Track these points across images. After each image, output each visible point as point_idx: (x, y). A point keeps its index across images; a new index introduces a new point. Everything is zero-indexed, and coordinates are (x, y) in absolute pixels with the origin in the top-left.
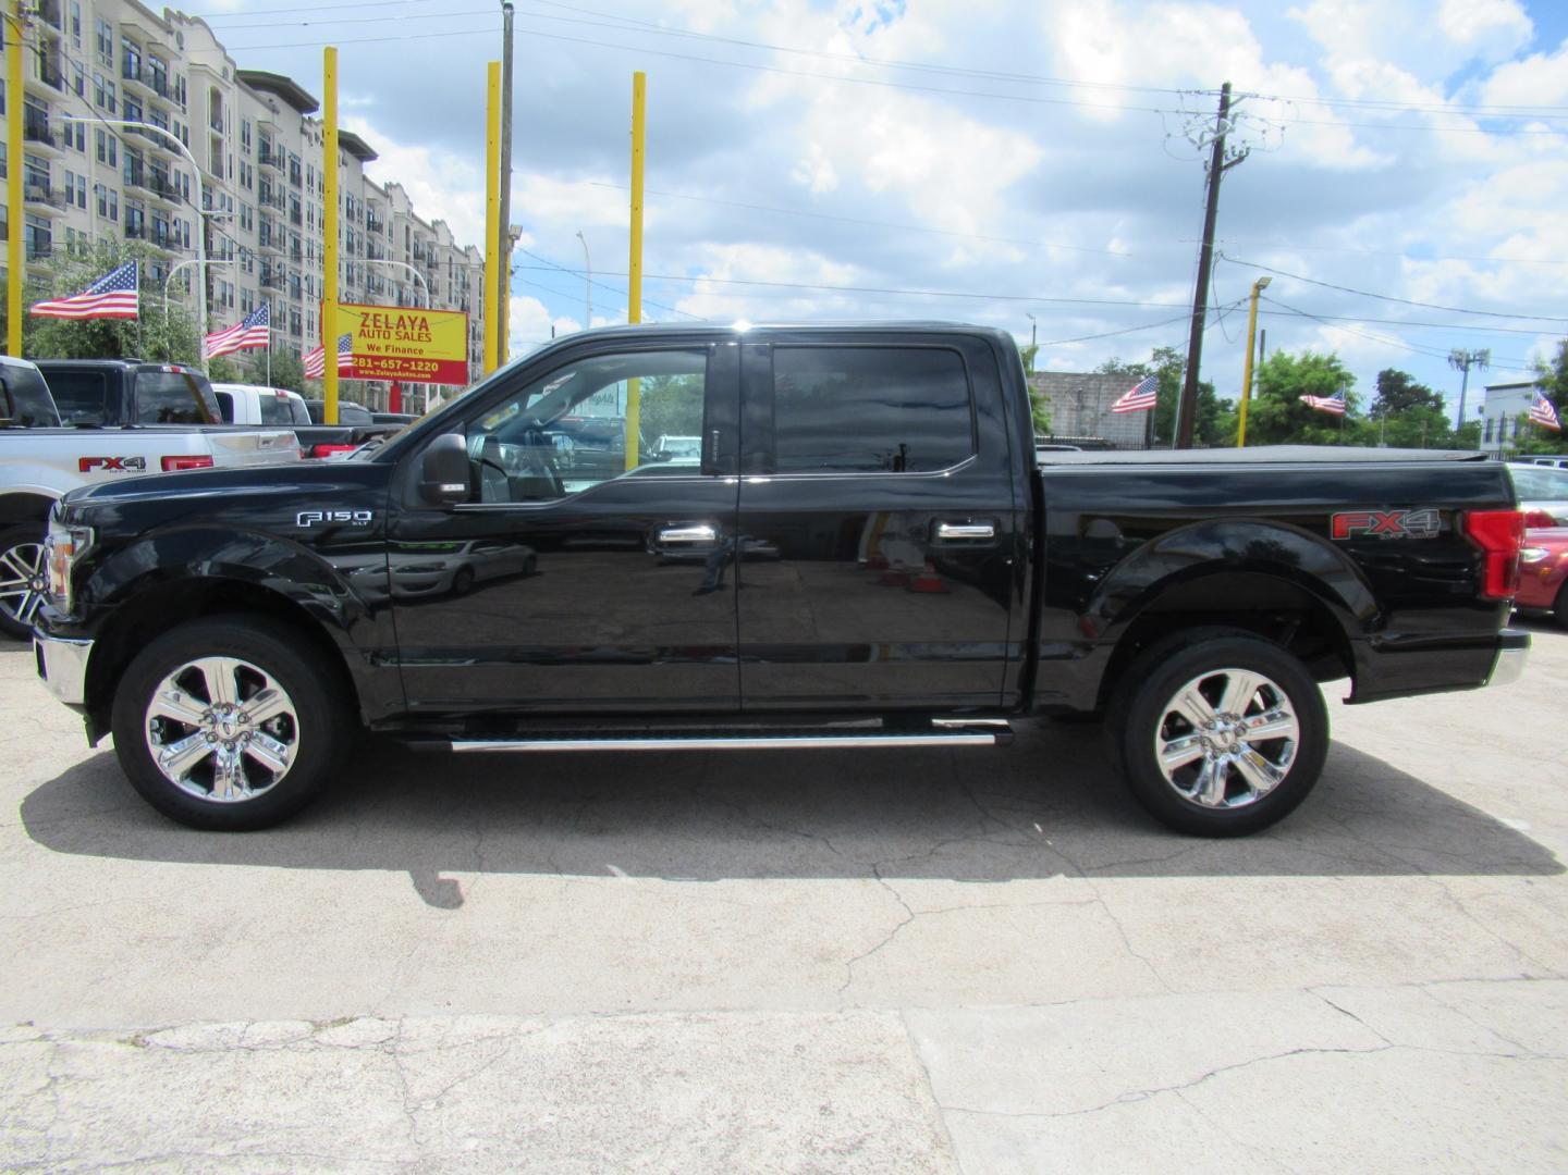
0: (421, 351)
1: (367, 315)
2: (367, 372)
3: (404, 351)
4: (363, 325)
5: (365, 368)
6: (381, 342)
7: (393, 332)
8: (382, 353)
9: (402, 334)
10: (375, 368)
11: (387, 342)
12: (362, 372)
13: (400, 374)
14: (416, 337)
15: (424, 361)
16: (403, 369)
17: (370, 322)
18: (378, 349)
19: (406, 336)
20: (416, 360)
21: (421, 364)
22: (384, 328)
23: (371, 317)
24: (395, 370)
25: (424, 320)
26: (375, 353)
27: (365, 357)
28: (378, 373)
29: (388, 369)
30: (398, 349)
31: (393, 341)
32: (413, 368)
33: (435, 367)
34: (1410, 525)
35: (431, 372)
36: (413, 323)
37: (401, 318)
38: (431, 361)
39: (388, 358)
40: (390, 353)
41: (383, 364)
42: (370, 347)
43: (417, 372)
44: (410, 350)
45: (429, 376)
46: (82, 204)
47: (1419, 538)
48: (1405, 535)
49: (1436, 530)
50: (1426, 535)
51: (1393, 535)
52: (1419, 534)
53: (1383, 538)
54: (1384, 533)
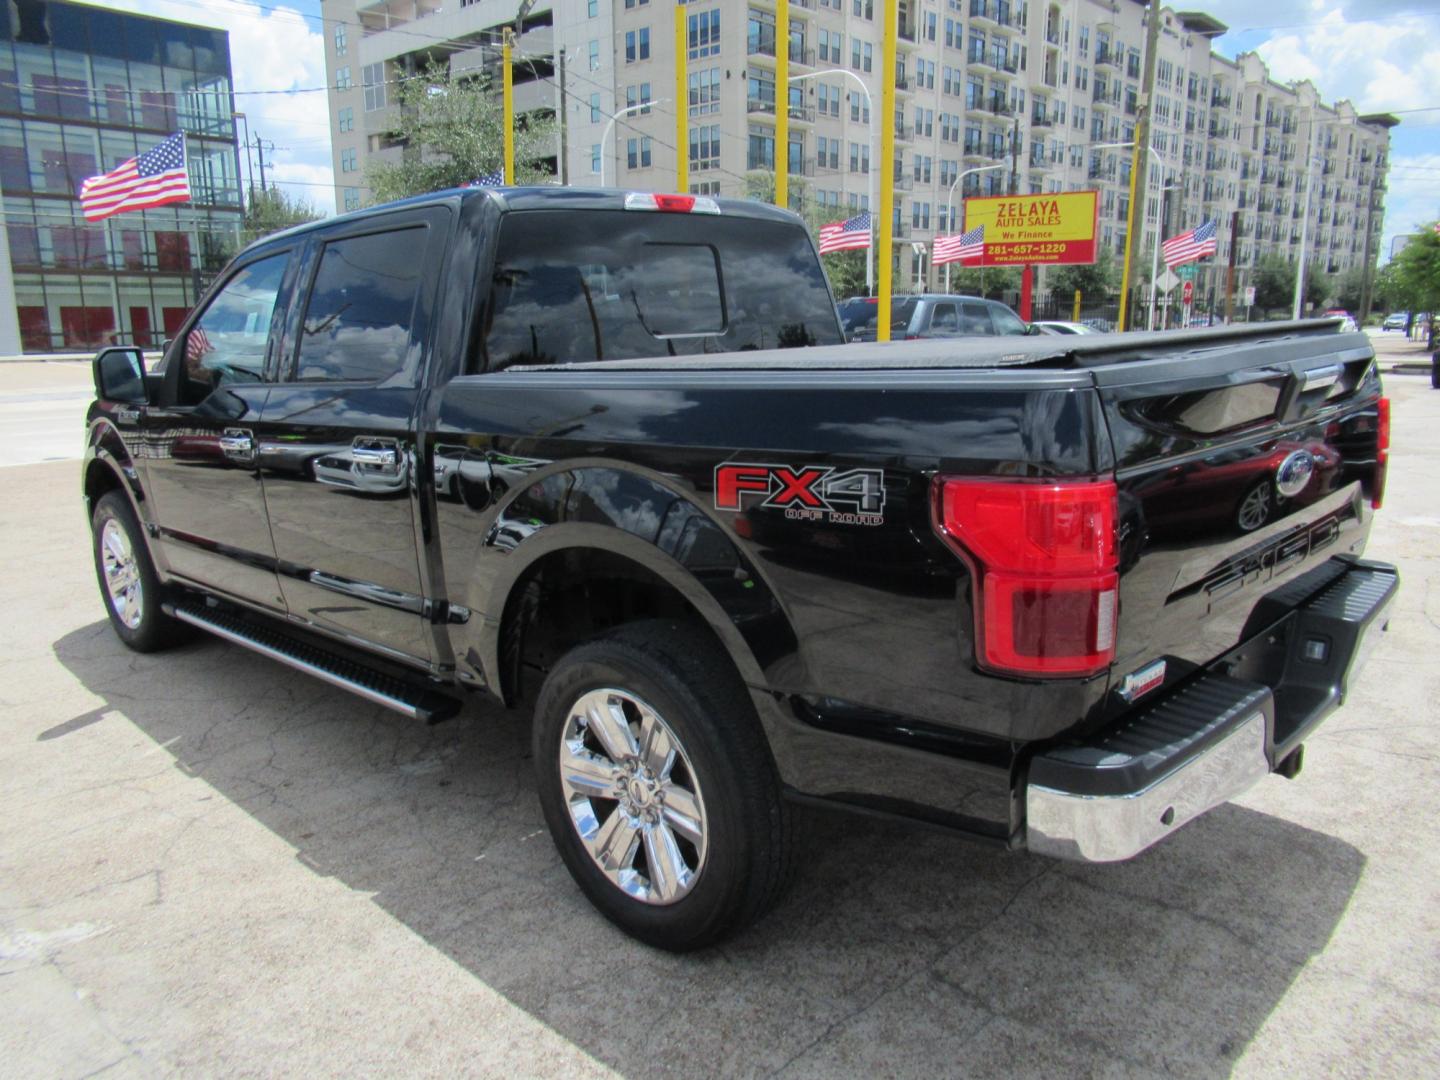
0: (1050, 235)
1: (1004, 206)
2: (1001, 259)
3: (1035, 235)
4: (1000, 215)
5: (1000, 255)
6: (1014, 230)
7: (1025, 219)
8: (1016, 240)
9: (1034, 220)
10: (1009, 254)
11: (1020, 229)
12: (997, 259)
13: (1030, 258)
14: (1046, 221)
15: (1052, 243)
16: (1033, 253)
17: (1006, 212)
18: (1012, 236)
19: (1038, 221)
20: (1046, 243)
21: (1050, 246)
22: (1018, 217)
23: (1007, 208)
24: (1026, 254)
25: (1054, 204)
26: (1009, 240)
27: (1001, 245)
28: (1011, 258)
29: (1020, 254)
30: (1029, 235)
31: (1026, 228)
32: (1042, 251)
33: (1063, 248)
34: (833, 496)
35: (1059, 254)
36: (1044, 208)
37: (1034, 205)
38: (1059, 243)
39: (1020, 244)
40: (1022, 239)
41: (1016, 250)
42: (1006, 235)
43: (1045, 254)
44: (1040, 234)
45: (1056, 257)
47: (849, 522)
48: (826, 514)
49: (878, 510)
50: (863, 519)
51: (806, 513)
52: (849, 515)
53: (791, 517)
54: (792, 507)
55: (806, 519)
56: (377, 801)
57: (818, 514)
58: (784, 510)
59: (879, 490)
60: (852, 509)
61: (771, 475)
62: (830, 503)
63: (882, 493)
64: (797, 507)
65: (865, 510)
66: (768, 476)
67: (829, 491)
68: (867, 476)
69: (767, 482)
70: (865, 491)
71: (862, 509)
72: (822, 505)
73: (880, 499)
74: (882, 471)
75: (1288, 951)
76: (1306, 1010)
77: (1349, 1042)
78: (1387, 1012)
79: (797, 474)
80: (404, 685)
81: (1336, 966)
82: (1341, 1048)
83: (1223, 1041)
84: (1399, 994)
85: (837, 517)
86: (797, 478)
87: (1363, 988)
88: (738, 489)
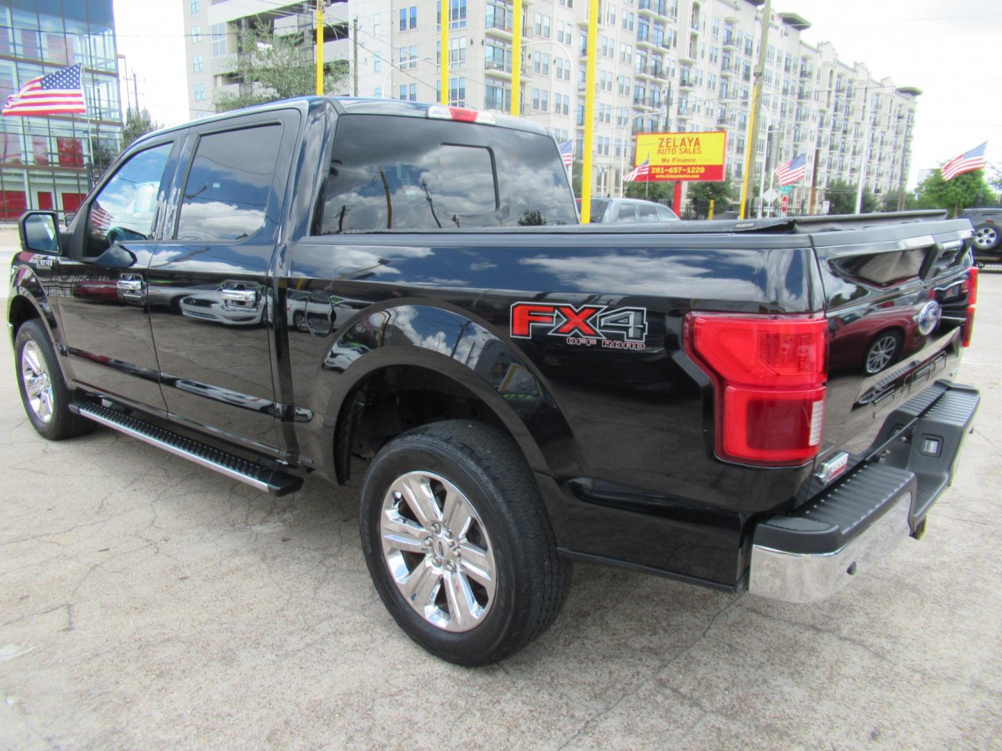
0: (694, 160)
1: (663, 139)
2: (660, 176)
3: (684, 161)
4: (660, 146)
5: (660, 174)
6: (669, 156)
7: (678, 149)
8: (670, 163)
9: (683, 150)
10: (666, 173)
11: (674, 156)
12: (657, 176)
13: (680, 176)
14: (692, 151)
15: (696, 166)
16: (683, 173)
17: (664, 144)
18: (668, 161)
19: (686, 151)
20: (691, 166)
21: (694, 168)
22: (672, 147)
23: (665, 140)
24: (677, 174)
25: (697, 139)
26: (666, 164)
27: (660, 167)
28: (667, 176)
29: (673, 174)
30: (680, 160)
31: (678, 155)
32: (689, 172)
33: (702, 170)
34: (605, 327)
35: (700, 174)
36: (690, 142)
37: (683, 140)
38: (700, 166)
39: (673, 166)
40: (675, 163)
41: (671, 171)
42: (664, 160)
43: (691, 174)
44: (687, 160)
45: (698, 176)
46: (610, 89)
47: (617, 347)
48: (599, 342)
49: (641, 339)
50: (629, 345)
51: (583, 341)
52: (617, 342)
53: (571, 343)
54: (572, 336)
55: (583, 345)
56: (236, 552)
57: (593, 341)
58: (566, 337)
59: (642, 323)
60: (620, 337)
61: (556, 311)
62: (602, 333)
63: (645, 325)
64: (576, 336)
65: (631, 338)
66: (554, 312)
67: (602, 324)
68: (633, 313)
69: (553, 317)
70: (631, 323)
71: (628, 338)
72: (597, 335)
73: (643, 330)
74: (645, 309)
75: (908, 663)
76: (927, 706)
77: (960, 729)
78: (983, 706)
79: (577, 311)
80: (258, 467)
81: (944, 673)
82: (956, 734)
83: (872, 729)
84: (991, 693)
85: (608, 344)
86: (577, 314)
87: (965, 689)
88: (530, 322)
